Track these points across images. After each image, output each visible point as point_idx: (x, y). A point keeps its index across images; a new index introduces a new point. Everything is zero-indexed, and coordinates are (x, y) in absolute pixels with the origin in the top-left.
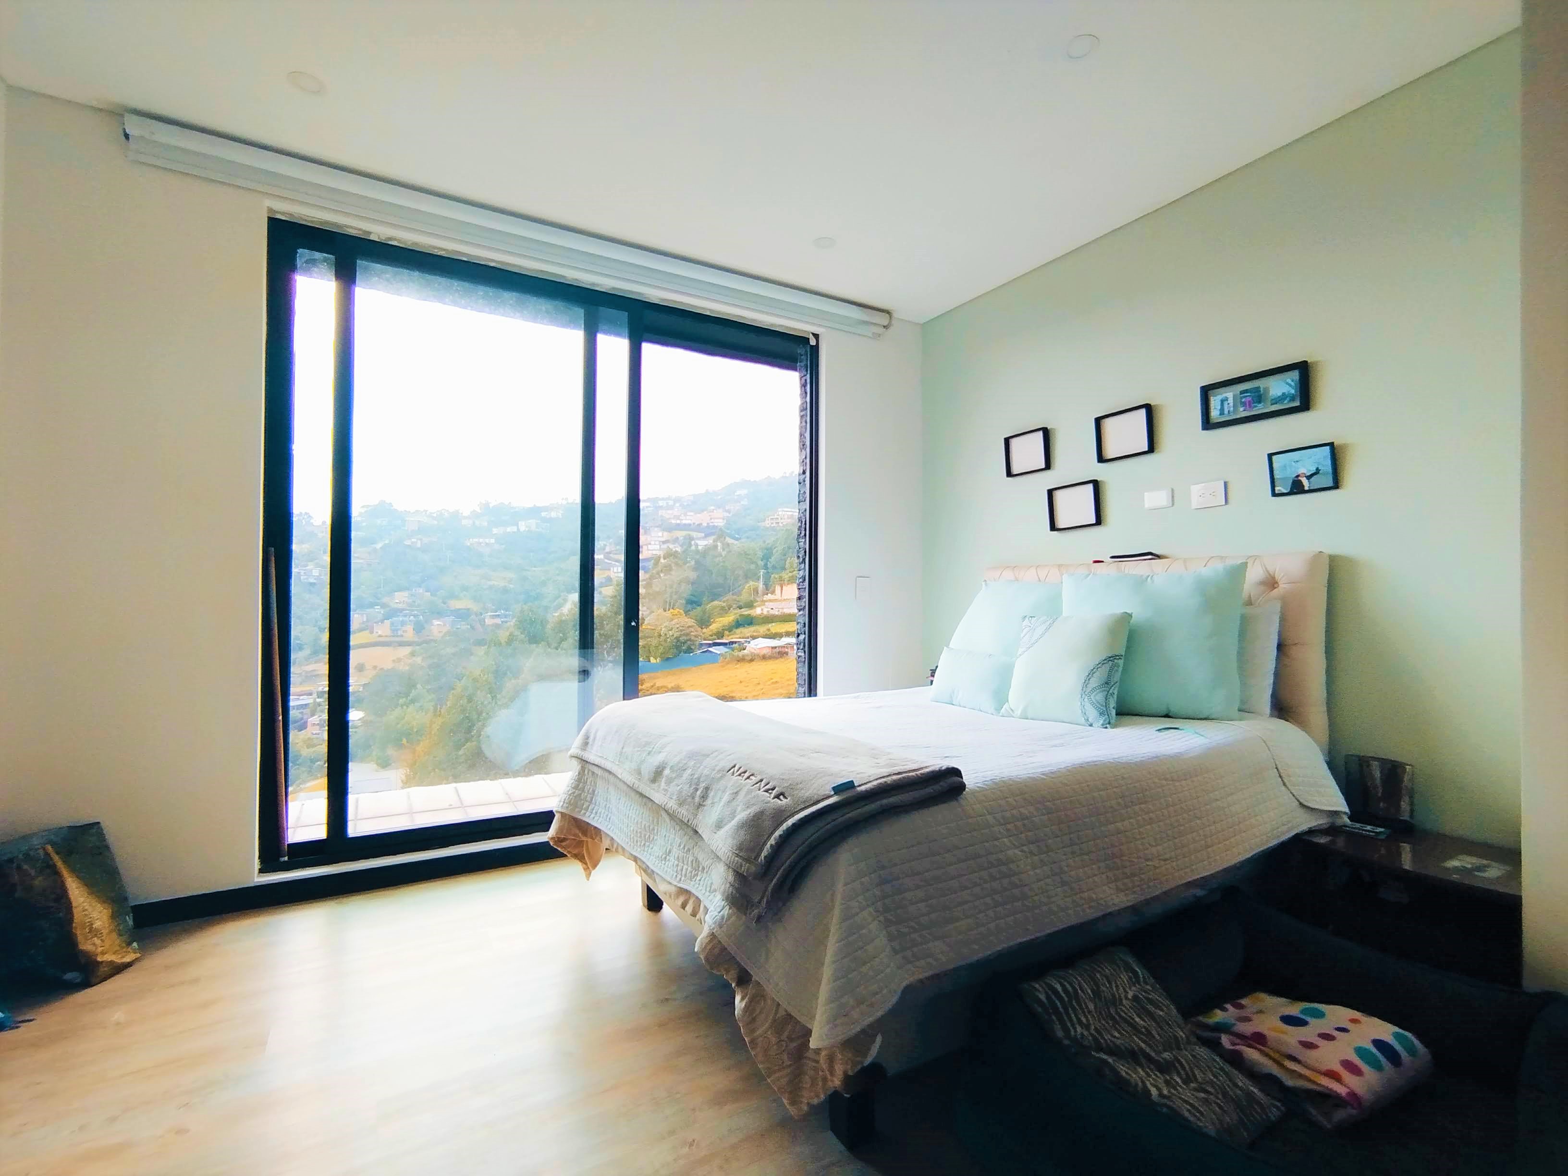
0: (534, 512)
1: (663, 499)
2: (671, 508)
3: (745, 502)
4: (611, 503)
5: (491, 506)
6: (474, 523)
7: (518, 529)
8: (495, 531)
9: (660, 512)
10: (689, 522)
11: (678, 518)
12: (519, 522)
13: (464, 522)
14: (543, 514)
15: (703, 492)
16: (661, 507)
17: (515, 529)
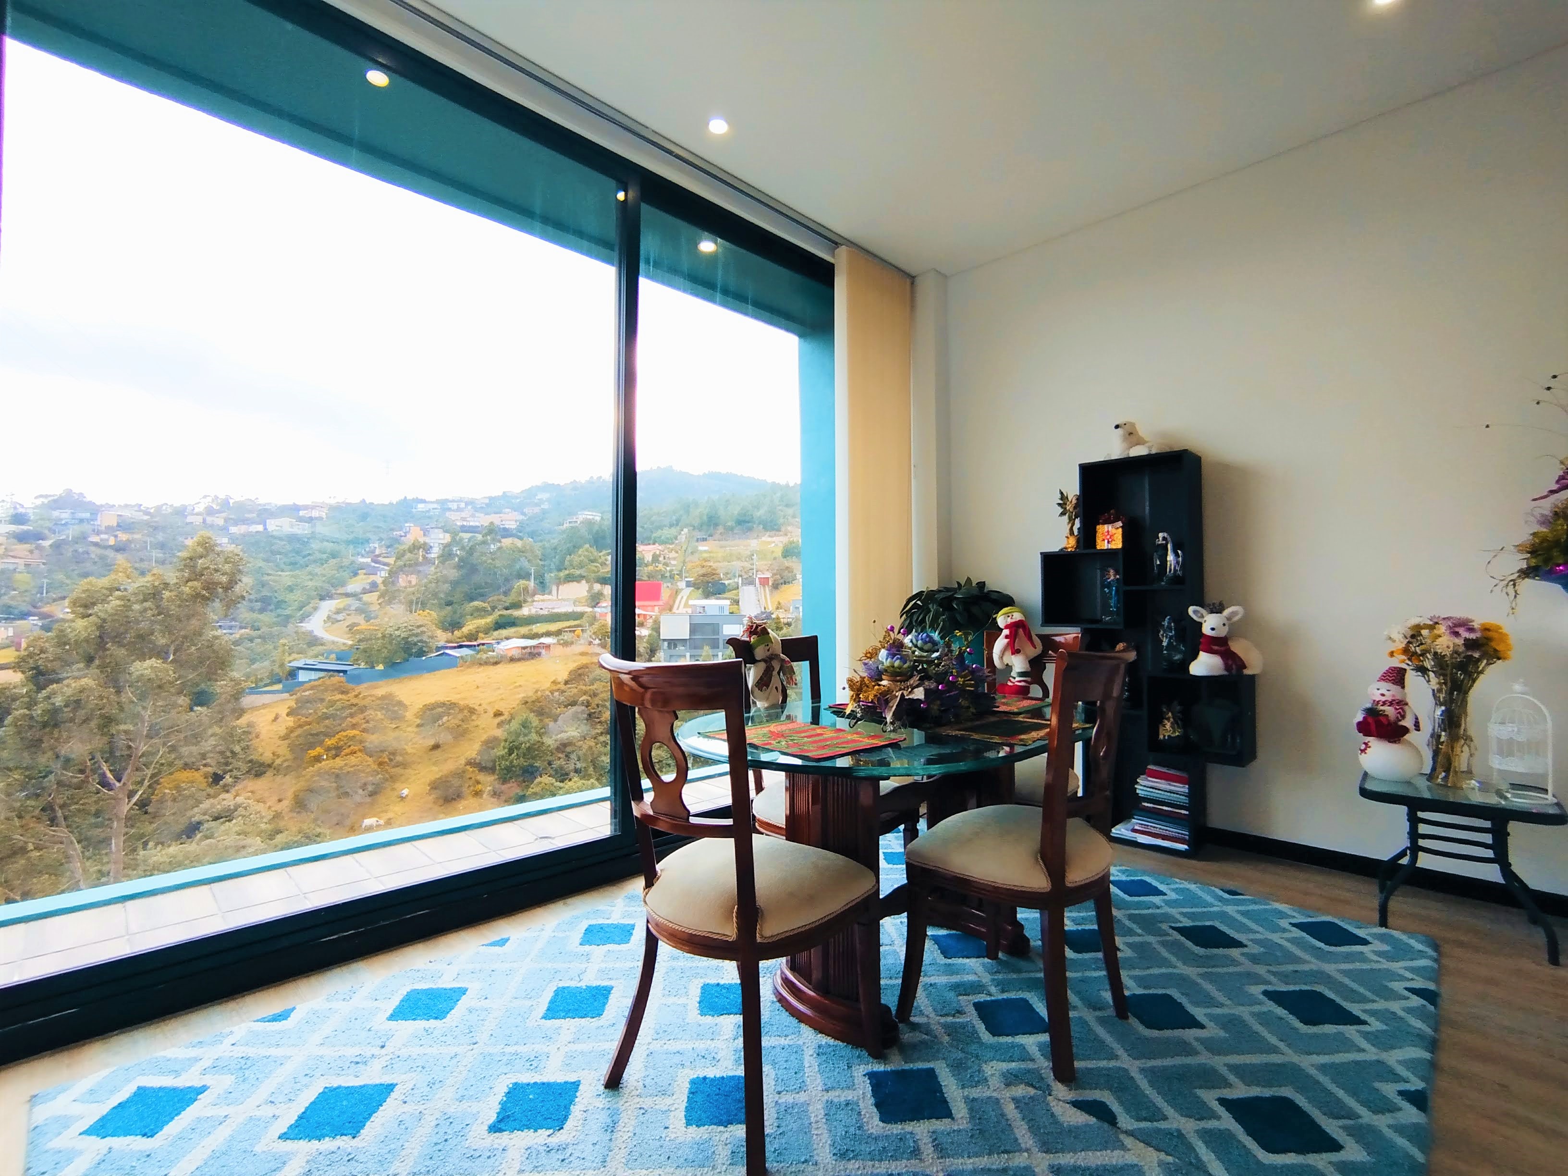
0: (293, 510)
1: (453, 501)
2: (459, 510)
3: (545, 506)
4: (391, 504)
5: (231, 501)
6: (204, 521)
7: (265, 529)
8: (233, 529)
9: (448, 514)
10: (477, 524)
11: (464, 519)
12: (268, 521)
13: (190, 519)
14: (301, 513)
15: (501, 494)
16: (449, 509)
17: (260, 528)
